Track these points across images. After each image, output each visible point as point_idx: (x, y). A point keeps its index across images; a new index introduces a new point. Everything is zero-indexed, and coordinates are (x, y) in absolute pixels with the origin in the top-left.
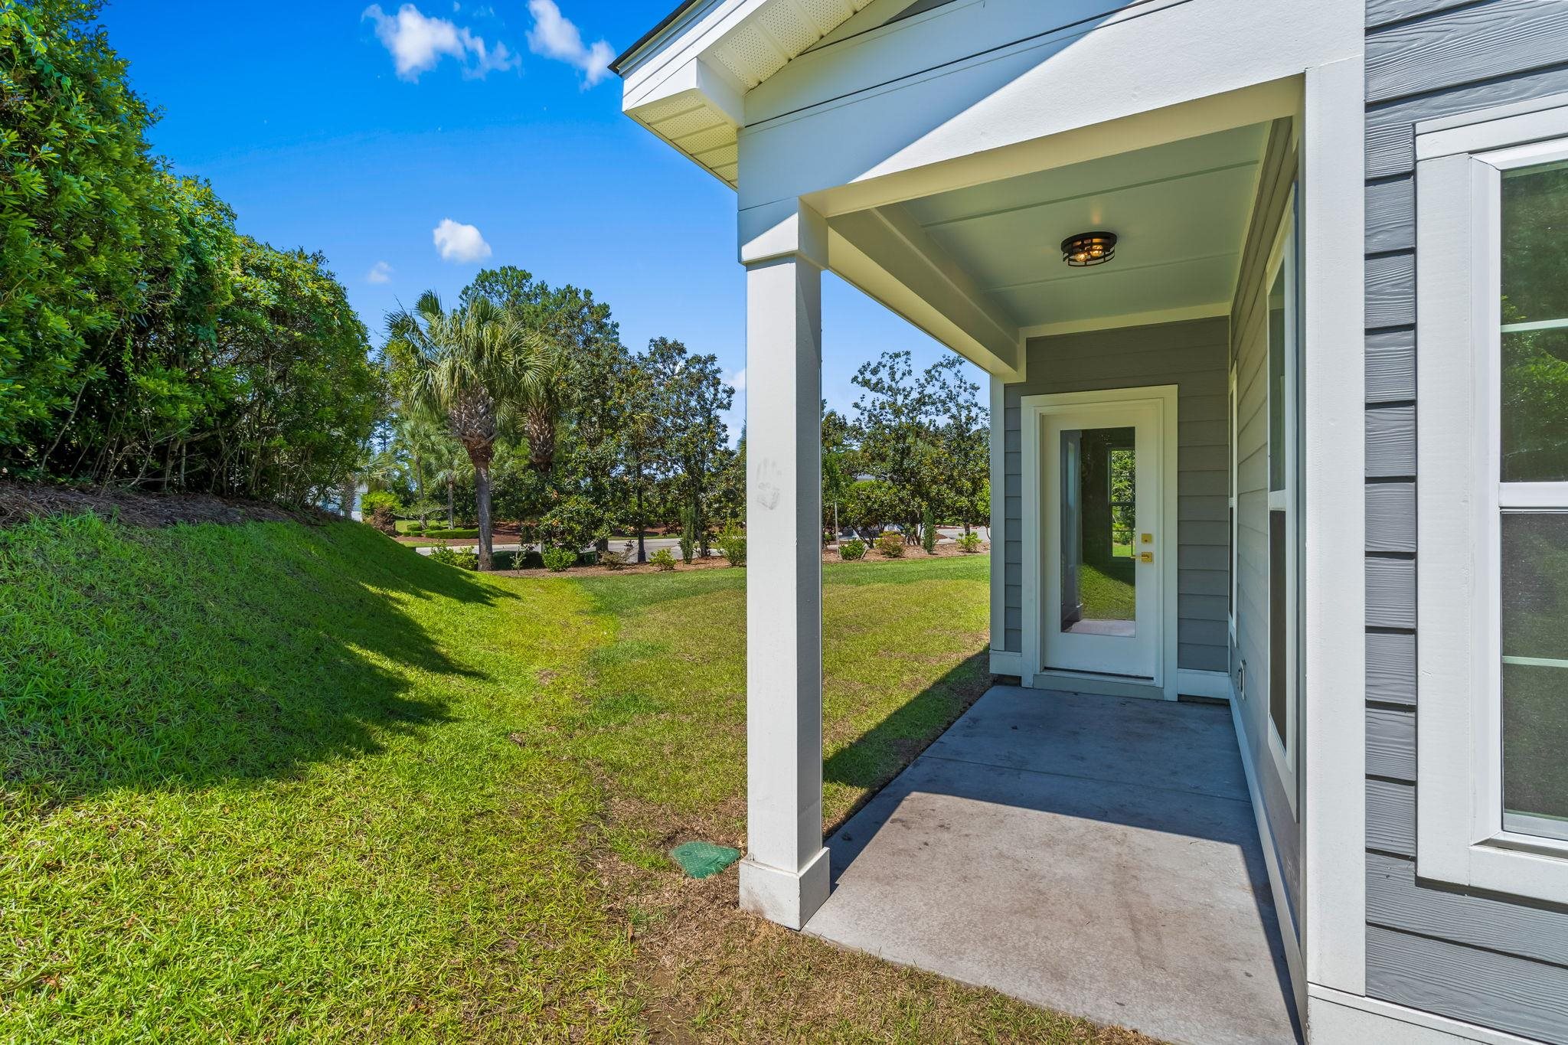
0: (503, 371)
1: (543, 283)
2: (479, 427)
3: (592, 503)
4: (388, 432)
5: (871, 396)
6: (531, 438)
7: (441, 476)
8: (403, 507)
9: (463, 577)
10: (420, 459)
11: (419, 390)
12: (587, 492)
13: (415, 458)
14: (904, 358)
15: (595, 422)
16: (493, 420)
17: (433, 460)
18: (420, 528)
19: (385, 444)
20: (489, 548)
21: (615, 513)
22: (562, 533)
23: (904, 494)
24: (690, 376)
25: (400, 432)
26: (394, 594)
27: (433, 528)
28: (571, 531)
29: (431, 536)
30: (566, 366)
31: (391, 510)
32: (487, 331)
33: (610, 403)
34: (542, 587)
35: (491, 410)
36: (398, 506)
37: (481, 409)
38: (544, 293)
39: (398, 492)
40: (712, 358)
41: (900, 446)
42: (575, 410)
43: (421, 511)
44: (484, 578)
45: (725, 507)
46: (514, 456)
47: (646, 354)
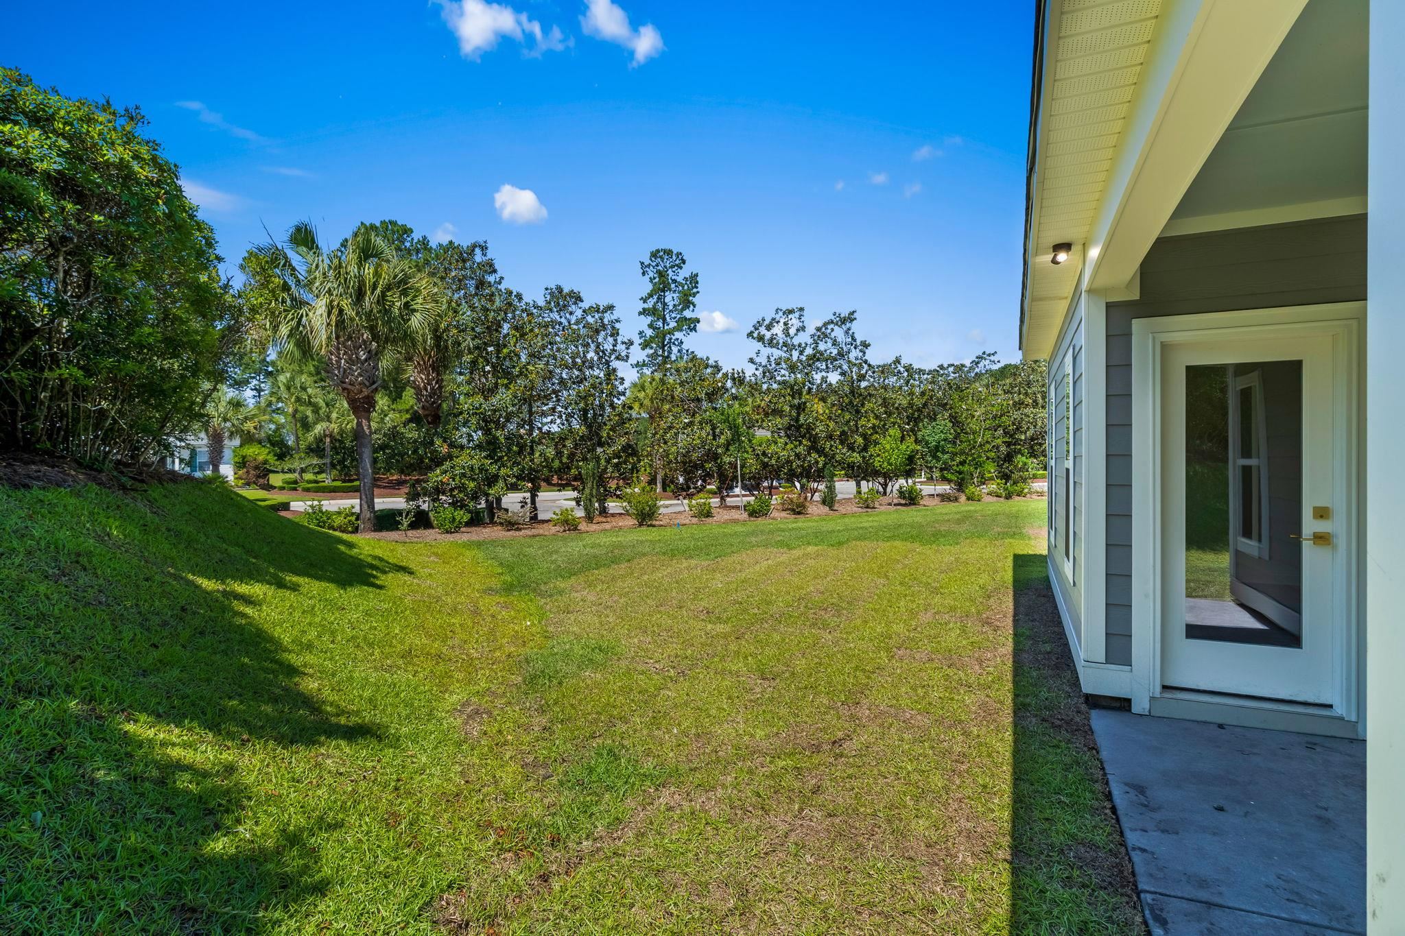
0: (387, 312)
1: (425, 238)
2: (360, 375)
3: (486, 458)
4: (263, 385)
5: (766, 351)
6: (417, 388)
7: (319, 429)
8: (277, 460)
9: (342, 548)
10: (296, 411)
11: (291, 331)
12: (479, 447)
13: (291, 410)
14: (797, 315)
15: (489, 372)
16: (376, 368)
17: (309, 413)
18: (296, 482)
19: (259, 396)
20: (371, 505)
21: (512, 469)
22: (452, 490)
23: (801, 449)
24: (587, 326)
25: (275, 384)
26: (242, 588)
27: (309, 482)
28: (462, 488)
29: (307, 490)
30: (456, 312)
31: (265, 464)
32: (369, 270)
33: (505, 351)
34: (436, 555)
35: (374, 356)
36: (272, 459)
37: (363, 356)
38: (426, 248)
39: (273, 445)
40: (610, 308)
41: (796, 402)
42: (467, 358)
43: (297, 465)
44: (368, 545)
45: (625, 463)
46: (394, 410)
47: (541, 303)
